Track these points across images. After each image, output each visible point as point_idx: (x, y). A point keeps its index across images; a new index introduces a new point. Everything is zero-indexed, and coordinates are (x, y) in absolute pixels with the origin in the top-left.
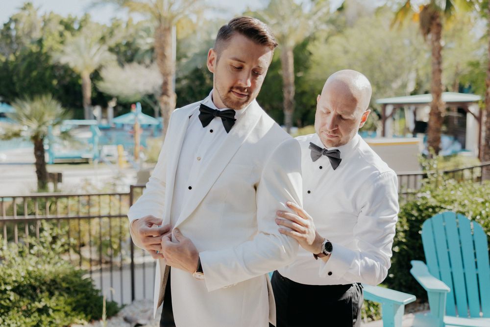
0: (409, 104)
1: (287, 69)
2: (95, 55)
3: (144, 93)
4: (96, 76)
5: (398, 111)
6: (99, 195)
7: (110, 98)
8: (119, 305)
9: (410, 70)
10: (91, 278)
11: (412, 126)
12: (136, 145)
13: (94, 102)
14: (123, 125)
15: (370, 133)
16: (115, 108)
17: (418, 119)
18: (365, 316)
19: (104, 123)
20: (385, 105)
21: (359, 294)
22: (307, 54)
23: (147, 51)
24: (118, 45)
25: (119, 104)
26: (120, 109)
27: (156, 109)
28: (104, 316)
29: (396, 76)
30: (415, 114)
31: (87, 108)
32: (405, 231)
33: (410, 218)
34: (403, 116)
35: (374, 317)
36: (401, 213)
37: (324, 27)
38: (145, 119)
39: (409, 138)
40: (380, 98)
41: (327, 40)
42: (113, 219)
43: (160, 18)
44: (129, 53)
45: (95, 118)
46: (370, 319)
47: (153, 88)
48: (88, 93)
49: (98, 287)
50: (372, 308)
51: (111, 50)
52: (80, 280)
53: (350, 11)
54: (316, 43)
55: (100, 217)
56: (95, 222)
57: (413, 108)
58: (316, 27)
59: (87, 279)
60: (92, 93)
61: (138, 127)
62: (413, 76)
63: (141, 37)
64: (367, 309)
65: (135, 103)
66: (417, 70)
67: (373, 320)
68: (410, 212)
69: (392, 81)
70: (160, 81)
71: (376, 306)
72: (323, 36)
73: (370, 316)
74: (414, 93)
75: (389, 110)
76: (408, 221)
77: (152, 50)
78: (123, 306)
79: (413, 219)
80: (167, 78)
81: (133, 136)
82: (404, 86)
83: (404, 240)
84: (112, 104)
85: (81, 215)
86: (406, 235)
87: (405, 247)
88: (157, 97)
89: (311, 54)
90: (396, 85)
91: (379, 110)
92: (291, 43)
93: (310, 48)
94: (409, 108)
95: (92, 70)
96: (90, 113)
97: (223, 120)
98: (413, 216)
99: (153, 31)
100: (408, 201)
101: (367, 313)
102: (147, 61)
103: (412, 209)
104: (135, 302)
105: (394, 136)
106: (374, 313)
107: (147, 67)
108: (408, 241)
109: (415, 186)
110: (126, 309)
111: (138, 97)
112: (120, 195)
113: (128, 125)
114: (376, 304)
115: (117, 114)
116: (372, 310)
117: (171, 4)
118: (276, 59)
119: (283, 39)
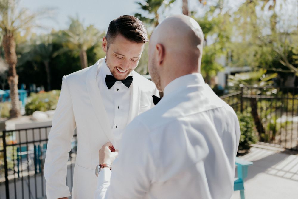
43: (6, 30)
54: (98, 48)
58: (98, 40)
80: (11, 66)
92: (85, 48)
117: (13, 23)
118: (76, 56)
119: (80, 46)
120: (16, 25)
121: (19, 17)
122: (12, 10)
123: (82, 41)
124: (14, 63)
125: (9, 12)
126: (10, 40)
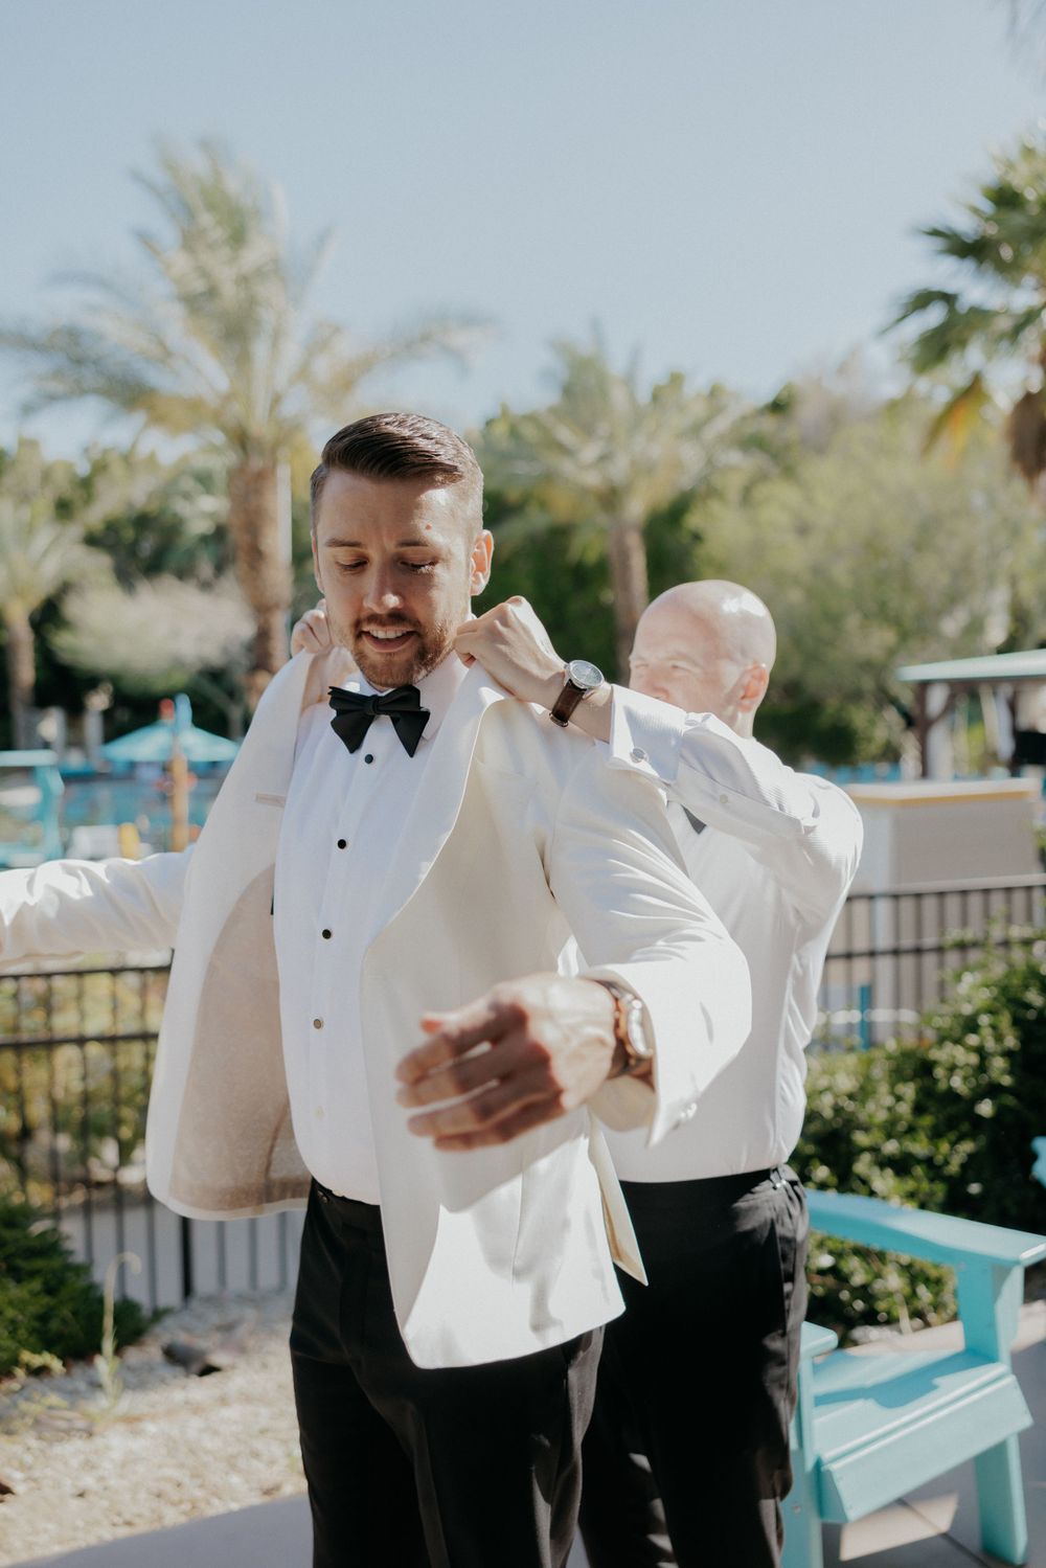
0: (994, 682)
1: (626, 586)
2: (45, 554)
3: (198, 666)
4: (48, 616)
5: (963, 704)
6: (79, 974)
7: (92, 681)
8: (146, 1311)
9: (991, 580)
10: (55, 1230)
11: (1005, 746)
12: (175, 822)
13: (43, 698)
14: (133, 766)
15: (884, 768)
16: (107, 715)
17: (1024, 722)
18: (903, 1313)
19: (75, 761)
20: (923, 686)
21: (795, 1212)
22: (685, 539)
23: (204, 539)
24: (112, 527)
25: (121, 699)
26: (123, 715)
27: (235, 714)
28: (108, 1344)
29: (953, 598)
30: (1013, 708)
31: (20, 714)
32: (1008, 1054)
33: (1021, 1012)
34: (976, 717)
35: (932, 1317)
36: (995, 999)
37: (734, 457)
38: (201, 745)
39: (1000, 782)
40: (909, 664)
41: (747, 497)
42: (122, 1046)
43: (242, 440)
44: (147, 546)
45: (46, 745)
46: (918, 1322)
47: (225, 651)
48: (25, 672)
49: (79, 1258)
50: (922, 1290)
51: (91, 540)
52: (27, 1237)
53: (808, 413)
54: (715, 506)
55: (81, 1041)
56: (66, 1055)
57: (1006, 690)
58: (710, 462)
59: (43, 1234)
60: (37, 669)
61: (180, 770)
62: (1000, 598)
63: (187, 496)
64: (907, 1290)
65: (171, 696)
66: (1014, 582)
67: (927, 1325)
68: (1019, 995)
69: (940, 613)
70: (246, 630)
71: (936, 1283)
72: (733, 484)
73: (918, 1314)
74: (1010, 646)
75: (937, 700)
76: (1017, 1022)
77: (219, 534)
78: (158, 1315)
79: (1031, 1015)
80: (267, 621)
81: (166, 798)
82: (975, 627)
83: (1007, 1080)
84: (99, 701)
85: (25, 1037)
86: (1012, 1065)
87: (1010, 1100)
88: (239, 676)
89: (697, 537)
90: (951, 626)
91: (907, 698)
92: (637, 508)
93: (694, 520)
94: (995, 694)
95: (35, 599)
96: (32, 729)
97: (395, 721)
98: (1028, 1006)
99: (220, 479)
100: (1011, 965)
101: (907, 1304)
102: (205, 568)
103: (1026, 987)
104: (195, 1303)
105: (956, 778)
106: (930, 1304)
107: (206, 586)
108: (1019, 1081)
109: (1029, 918)
110: (169, 1322)
111: (180, 679)
112: (142, 970)
113: (149, 764)
114: (933, 1273)
115: (115, 730)
116: (924, 1293)
117: (277, 400)
118: (592, 557)
119: (611, 498)
120: (289, 409)
121: (303, 373)
122: (277, 337)
123: (619, 469)
124: (277, 606)
125: (260, 349)
126: (258, 492)
